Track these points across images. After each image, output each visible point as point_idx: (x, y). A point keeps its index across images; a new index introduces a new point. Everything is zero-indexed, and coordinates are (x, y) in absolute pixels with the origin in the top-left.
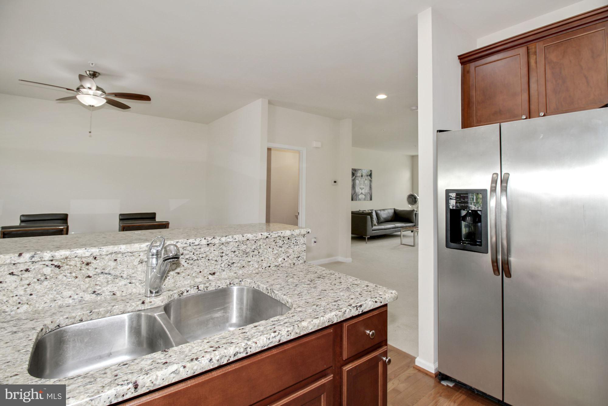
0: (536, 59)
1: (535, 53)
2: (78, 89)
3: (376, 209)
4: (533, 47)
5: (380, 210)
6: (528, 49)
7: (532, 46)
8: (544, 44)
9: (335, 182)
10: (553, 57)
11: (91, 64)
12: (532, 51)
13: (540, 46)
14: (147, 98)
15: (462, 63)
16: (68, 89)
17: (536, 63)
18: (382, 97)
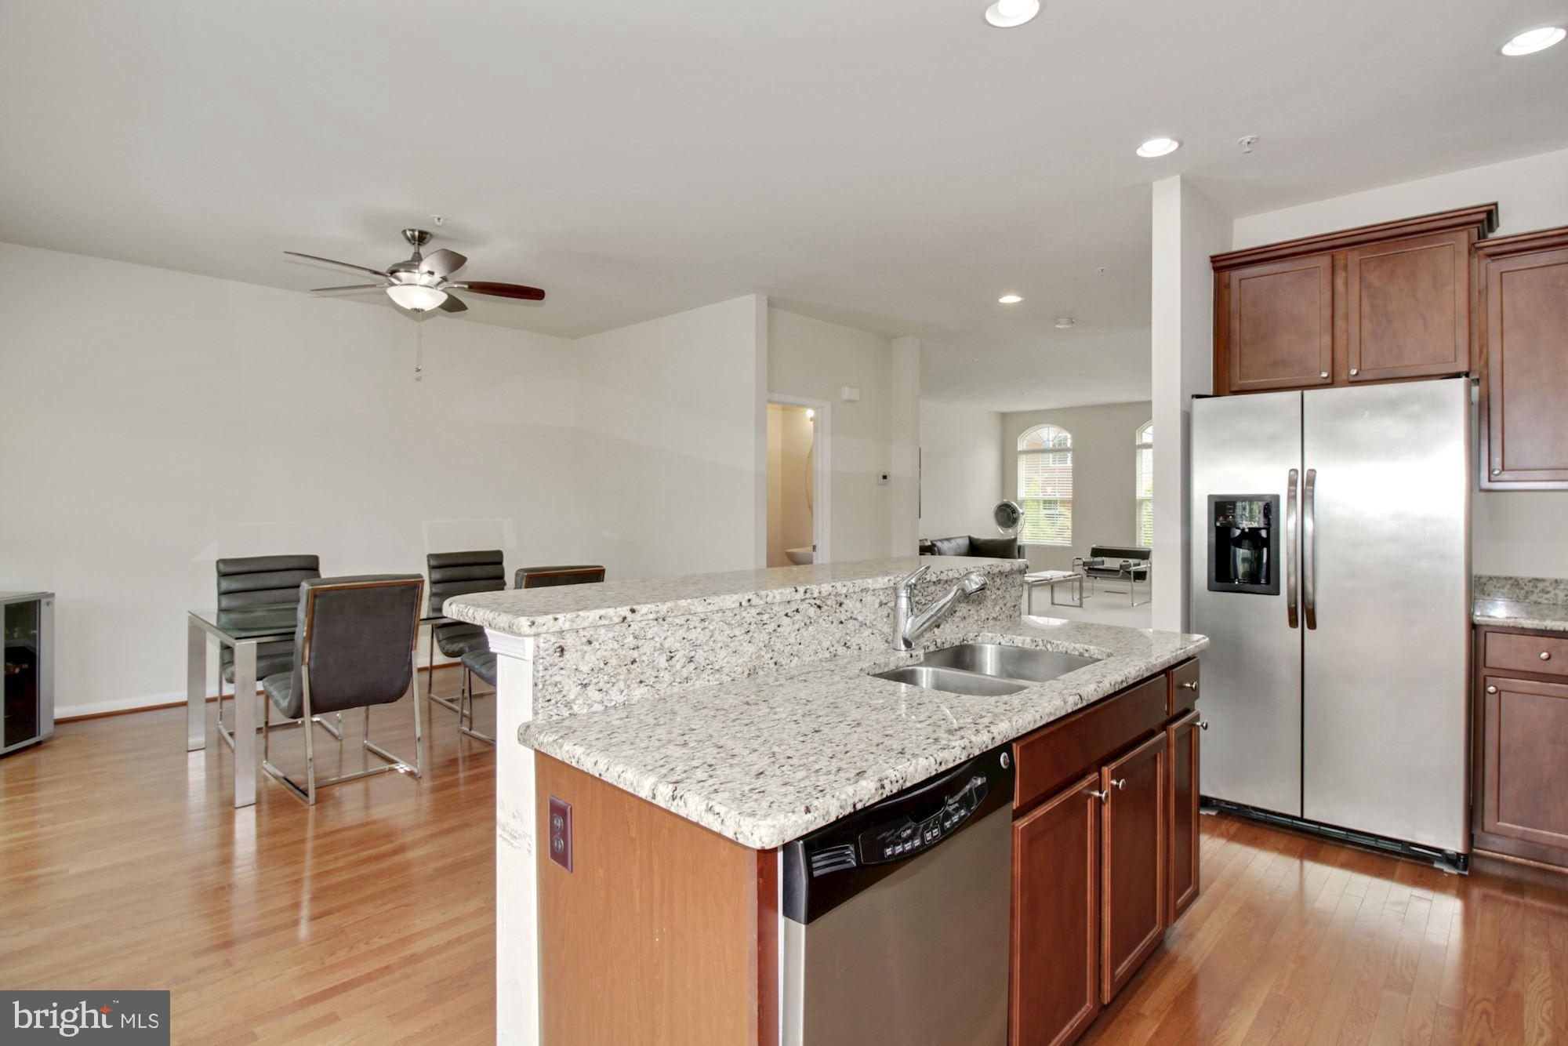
0: (1347, 277)
1: (1345, 268)
2: (393, 272)
3: (933, 539)
4: (1342, 257)
5: (941, 540)
6: (1333, 260)
7: (1340, 255)
8: (1360, 255)
9: (885, 477)
10: (1374, 277)
11: (436, 220)
12: (1340, 262)
13: (1354, 256)
14: (537, 294)
15: (1217, 269)
16: (376, 273)
17: (1346, 284)
18: (1010, 299)
